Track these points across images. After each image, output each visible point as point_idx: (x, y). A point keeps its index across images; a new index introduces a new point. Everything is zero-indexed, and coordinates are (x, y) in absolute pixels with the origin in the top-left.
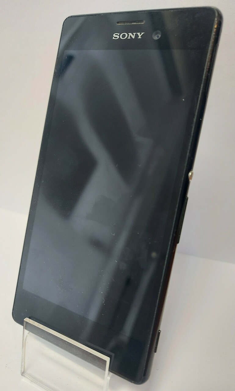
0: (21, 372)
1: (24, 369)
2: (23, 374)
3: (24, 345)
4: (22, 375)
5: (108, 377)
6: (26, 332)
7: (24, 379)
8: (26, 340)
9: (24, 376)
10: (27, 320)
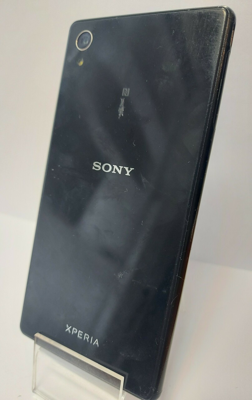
0: (32, 389)
1: (35, 385)
2: (34, 390)
3: (35, 361)
4: (33, 392)
5: (122, 397)
6: (38, 347)
7: (35, 396)
8: (37, 355)
9: (35, 393)
10: (38, 335)
